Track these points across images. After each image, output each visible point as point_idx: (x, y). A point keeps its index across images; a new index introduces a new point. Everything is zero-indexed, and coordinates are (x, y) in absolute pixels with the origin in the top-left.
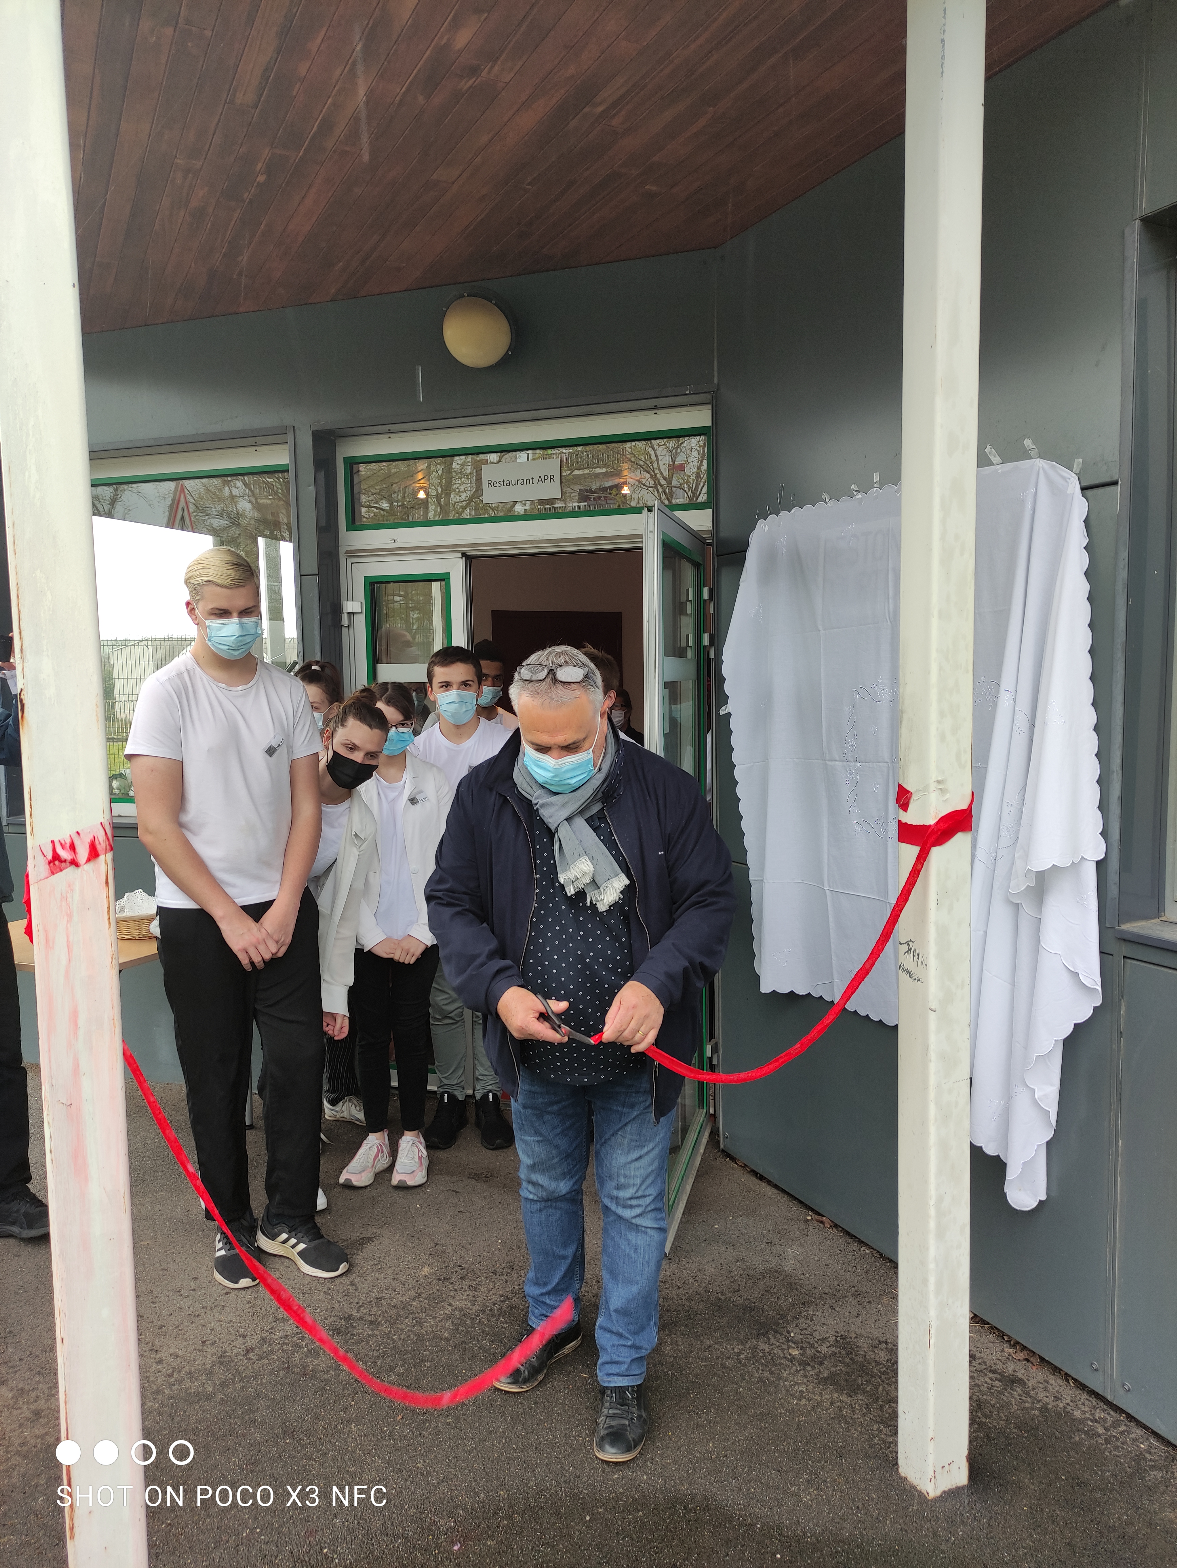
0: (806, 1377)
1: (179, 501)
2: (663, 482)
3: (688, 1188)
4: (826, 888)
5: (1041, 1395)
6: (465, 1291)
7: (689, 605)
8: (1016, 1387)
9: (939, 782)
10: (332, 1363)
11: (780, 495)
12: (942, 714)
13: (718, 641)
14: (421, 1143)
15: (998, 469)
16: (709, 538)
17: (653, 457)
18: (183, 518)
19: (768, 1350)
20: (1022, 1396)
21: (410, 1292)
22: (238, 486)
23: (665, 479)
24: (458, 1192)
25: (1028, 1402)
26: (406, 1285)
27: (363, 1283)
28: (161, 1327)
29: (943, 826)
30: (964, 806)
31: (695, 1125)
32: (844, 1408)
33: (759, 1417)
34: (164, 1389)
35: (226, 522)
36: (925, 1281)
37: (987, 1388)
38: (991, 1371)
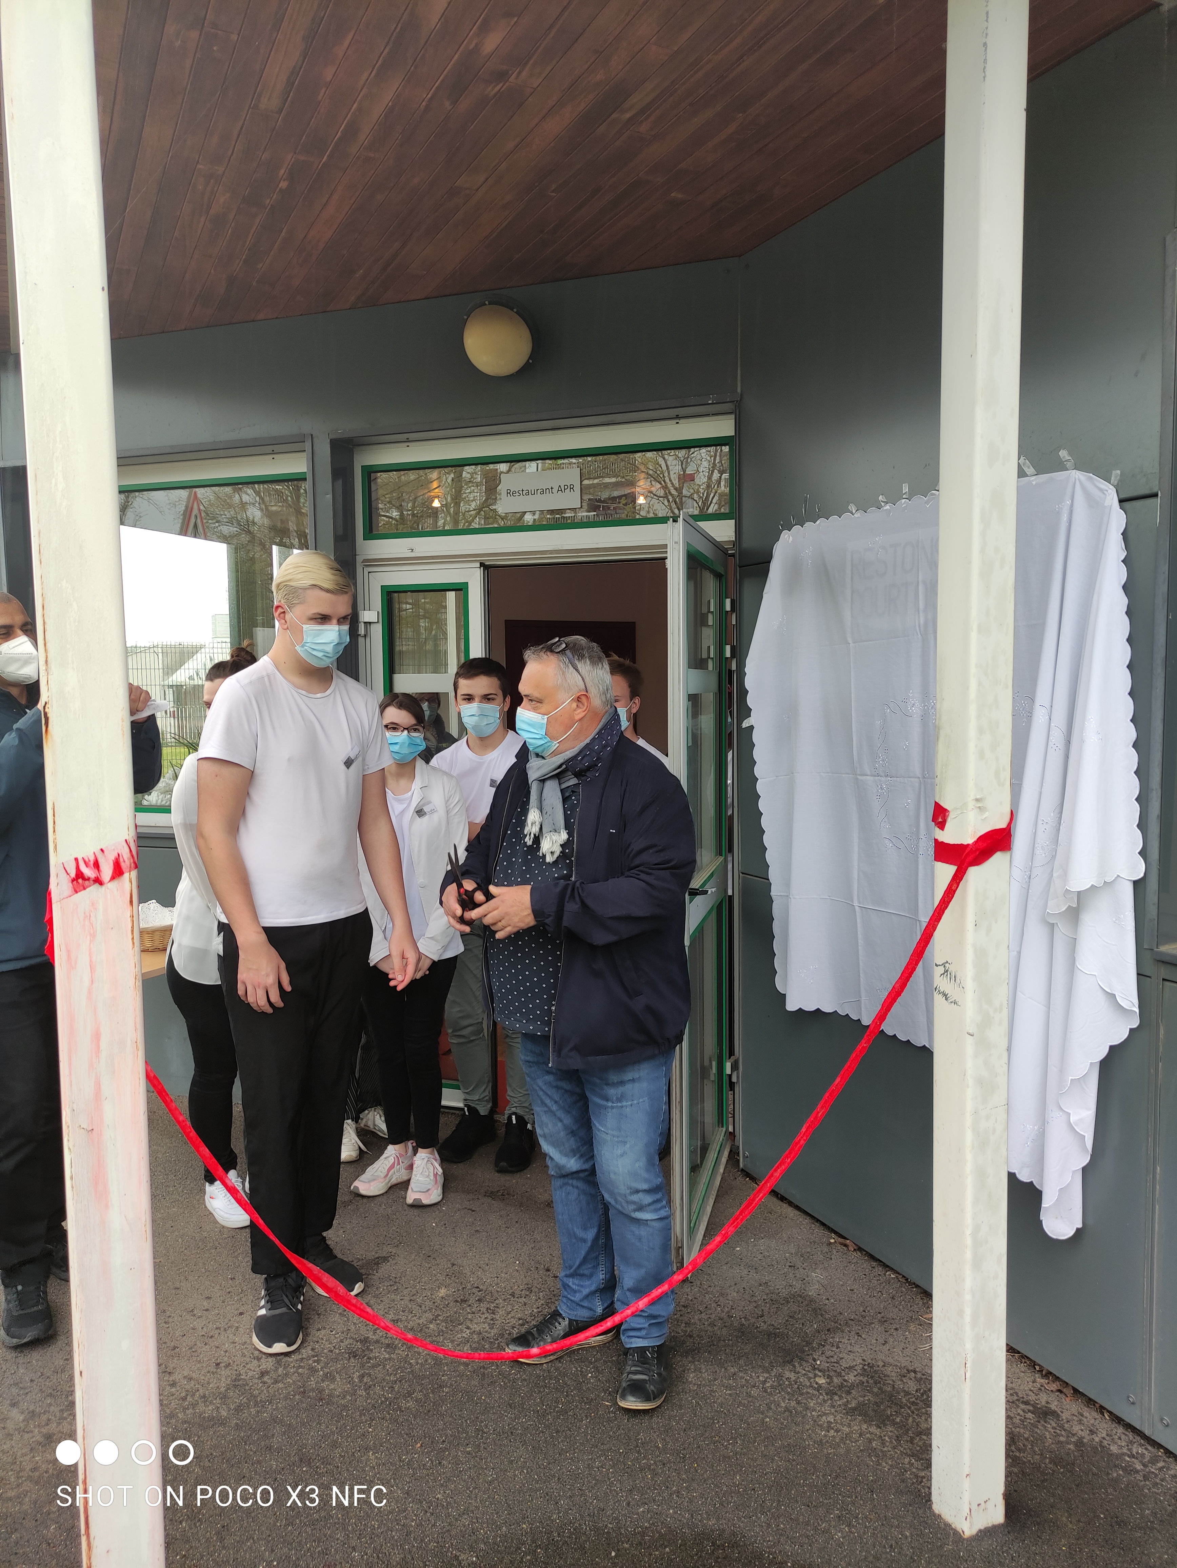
0: (834, 1407)
1: (192, 508)
2: (674, 492)
3: (709, 1209)
4: (856, 904)
5: (1076, 1428)
6: (483, 1313)
7: (710, 616)
8: (1049, 1419)
9: (977, 800)
10: (348, 1388)
11: (805, 506)
12: (981, 731)
13: (740, 652)
14: (436, 1160)
15: (1033, 481)
16: (731, 549)
17: (664, 468)
18: (195, 526)
19: (794, 1378)
20: (1056, 1429)
21: (427, 1315)
22: (248, 495)
23: (676, 489)
24: (474, 1211)
25: (1062, 1436)
26: (423, 1307)
27: (379, 1304)
28: (175, 1348)
29: (982, 845)
30: (1003, 825)
31: (715, 1144)
32: (874, 1440)
33: (787, 1449)
34: (177, 1413)
35: (236, 529)
36: (961, 1313)
37: (1020, 1420)
38: (1023, 1402)
